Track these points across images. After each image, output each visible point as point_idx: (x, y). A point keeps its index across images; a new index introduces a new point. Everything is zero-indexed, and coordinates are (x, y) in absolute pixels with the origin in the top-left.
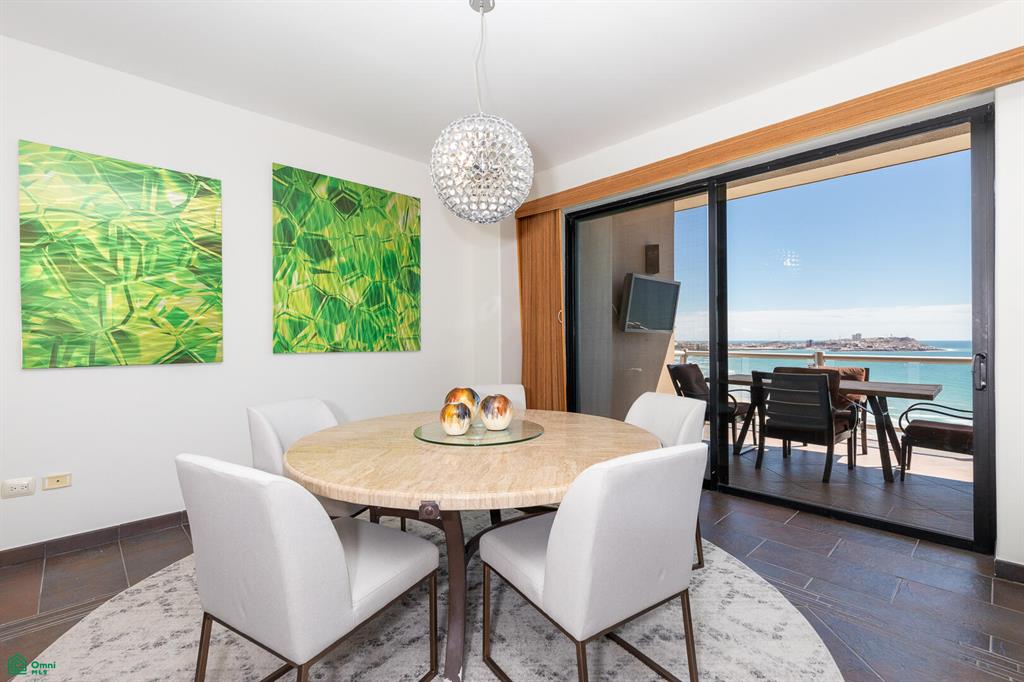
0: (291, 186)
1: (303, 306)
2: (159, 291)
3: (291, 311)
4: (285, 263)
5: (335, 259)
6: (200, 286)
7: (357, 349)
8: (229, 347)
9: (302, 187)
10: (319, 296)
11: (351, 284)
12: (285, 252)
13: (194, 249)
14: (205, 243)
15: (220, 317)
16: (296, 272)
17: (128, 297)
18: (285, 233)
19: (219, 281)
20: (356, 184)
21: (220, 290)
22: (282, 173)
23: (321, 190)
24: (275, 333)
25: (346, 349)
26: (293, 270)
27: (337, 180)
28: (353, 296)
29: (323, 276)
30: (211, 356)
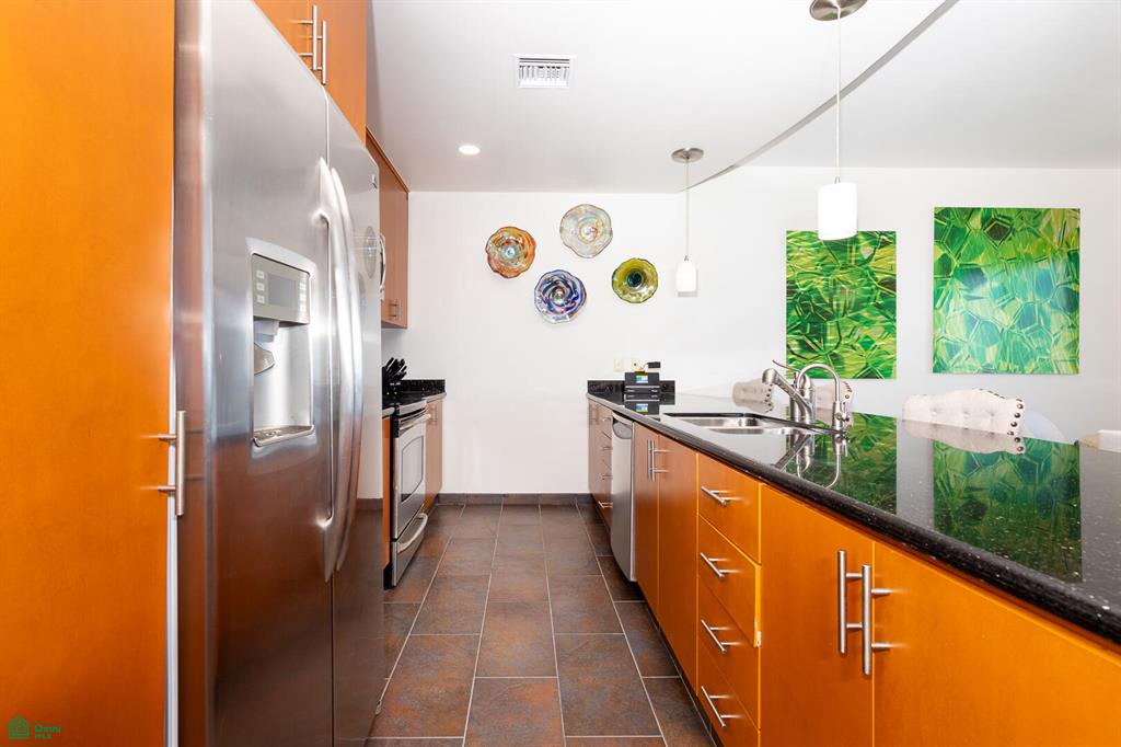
0: (950, 225)
1: (956, 329)
2: (856, 323)
3: (949, 335)
4: (944, 293)
5: (988, 284)
6: (882, 318)
7: (1008, 371)
8: (900, 366)
9: (959, 224)
10: (972, 321)
11: (1003, 307)
12: (944, 283)
13: (877, 288)
14: (883, 283)
15: (895, 342)
16: (952, 300)
17: (839, 329)
18: (944, 267)
19: (894, 313)
20: (1008, 209)
21: (895, 321)
22: (943, 214)
23: (976, 222)
24: (935, 356)
25: (997, 371)
26: (951, 298)
27: (989, 210)
28: (1005, 319)
29: (976, 301)
30: (888, 373)
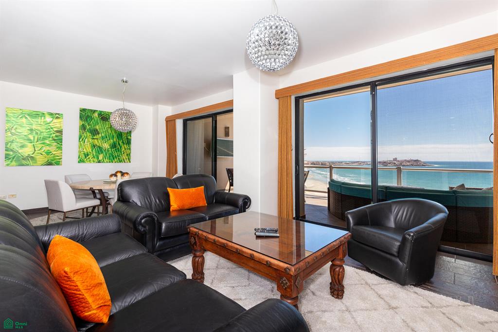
0: (85, 115)
1: (88, 149)
2: (43, 145)
3: (85, 150)
4: (83, 137)
5: (100, 135)
6: (55, 144)
7: (107, 162)
8: (63, 161)
9: (89, 114)
10: (94, 146)
11: (106, 142)
12: (83, 133)
13: (54, 133)
14: (57, 132)
15: (61, 153)
16: (87, 139)
17: (34, 147)
18: (83, 128)
19: (61, 142)
20: (108, 112)
21: (62, 145)
22: (83, 110)
23: (96, 115)
24: (79, 157)
25: (103, 162)
26: (86, 138)
27: (101, 112)
28: (106, 146)
29: (95, 140)
30: (58, 163)
